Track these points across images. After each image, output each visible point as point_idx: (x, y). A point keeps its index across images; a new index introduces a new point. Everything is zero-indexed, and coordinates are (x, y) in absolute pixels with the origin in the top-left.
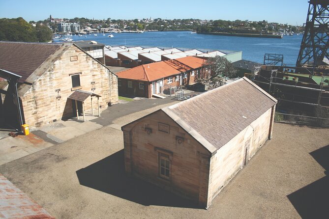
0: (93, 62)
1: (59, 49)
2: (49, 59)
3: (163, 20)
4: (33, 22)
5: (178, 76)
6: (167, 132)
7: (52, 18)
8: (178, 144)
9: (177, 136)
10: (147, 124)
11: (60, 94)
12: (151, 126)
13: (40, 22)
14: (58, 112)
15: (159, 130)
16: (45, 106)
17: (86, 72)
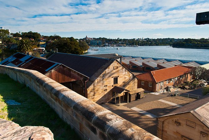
0: (125, 70)
1: (108, 62)
2: (102, 67)
3: (151, 39)
4: (77, 39)
5: (172, 79)
6: (194, 128)
7: (87, 37)
8: (202, 137)
9: (201, 132)
10: (176, 119)
11: (107, 88)
12: (180, 121)
13: (81, 39)
14: (105, 98)
15: (186, 125)
16: (99, 94)
17: (121, 76)
